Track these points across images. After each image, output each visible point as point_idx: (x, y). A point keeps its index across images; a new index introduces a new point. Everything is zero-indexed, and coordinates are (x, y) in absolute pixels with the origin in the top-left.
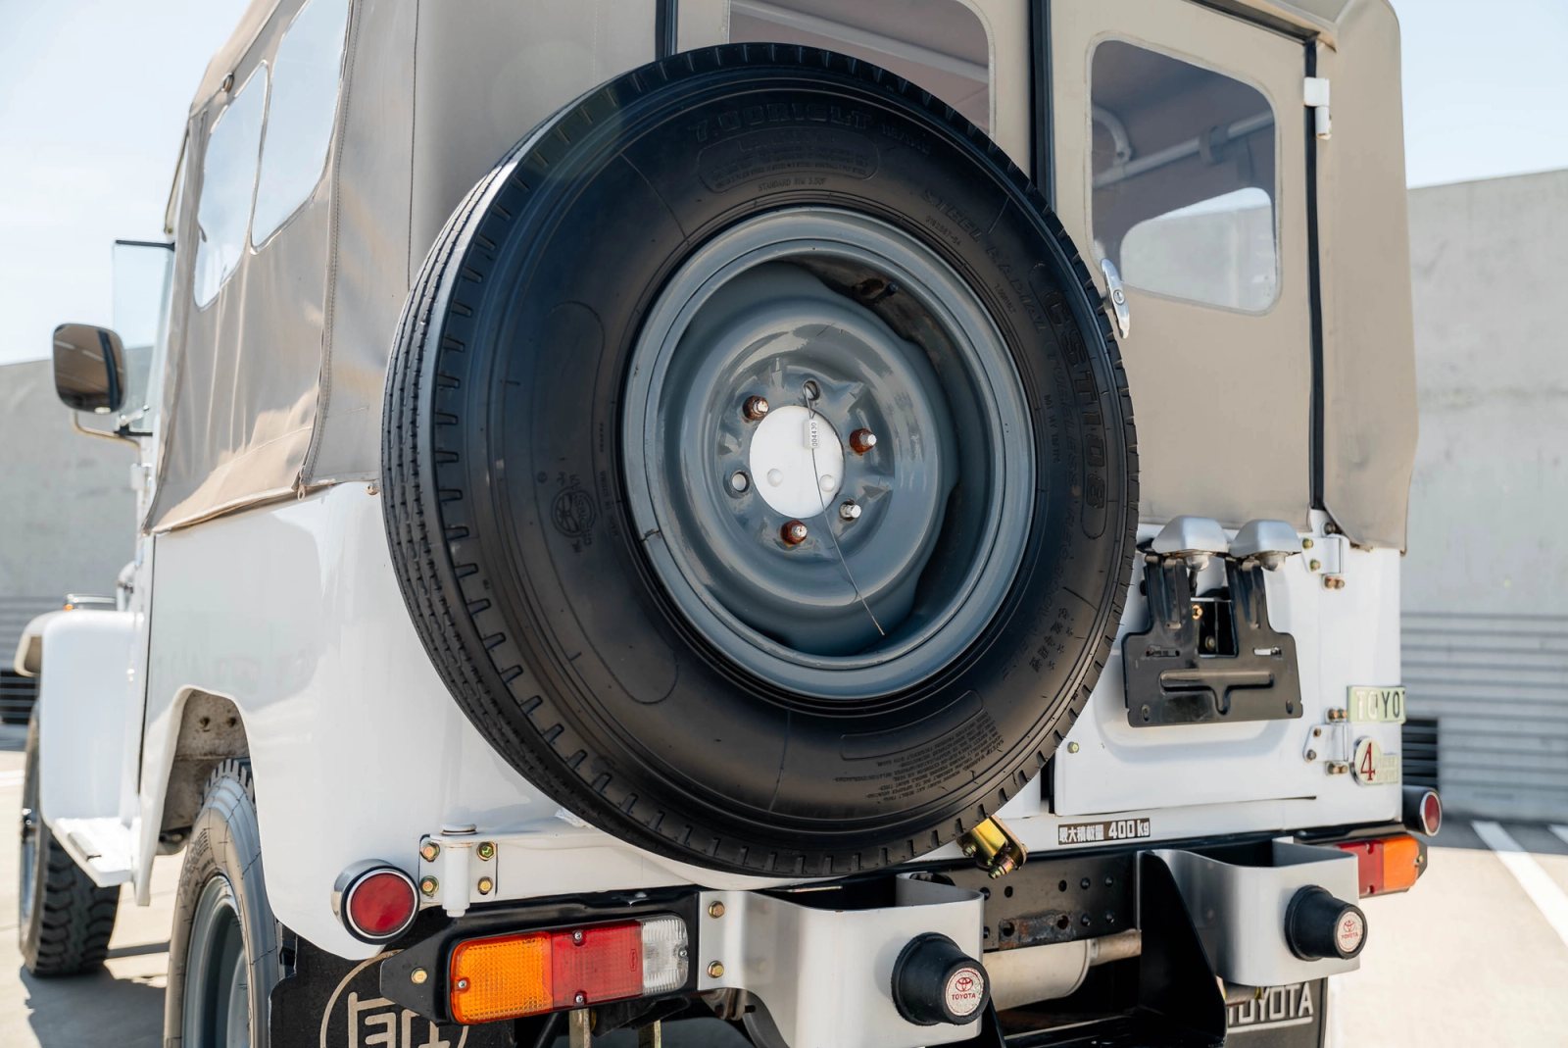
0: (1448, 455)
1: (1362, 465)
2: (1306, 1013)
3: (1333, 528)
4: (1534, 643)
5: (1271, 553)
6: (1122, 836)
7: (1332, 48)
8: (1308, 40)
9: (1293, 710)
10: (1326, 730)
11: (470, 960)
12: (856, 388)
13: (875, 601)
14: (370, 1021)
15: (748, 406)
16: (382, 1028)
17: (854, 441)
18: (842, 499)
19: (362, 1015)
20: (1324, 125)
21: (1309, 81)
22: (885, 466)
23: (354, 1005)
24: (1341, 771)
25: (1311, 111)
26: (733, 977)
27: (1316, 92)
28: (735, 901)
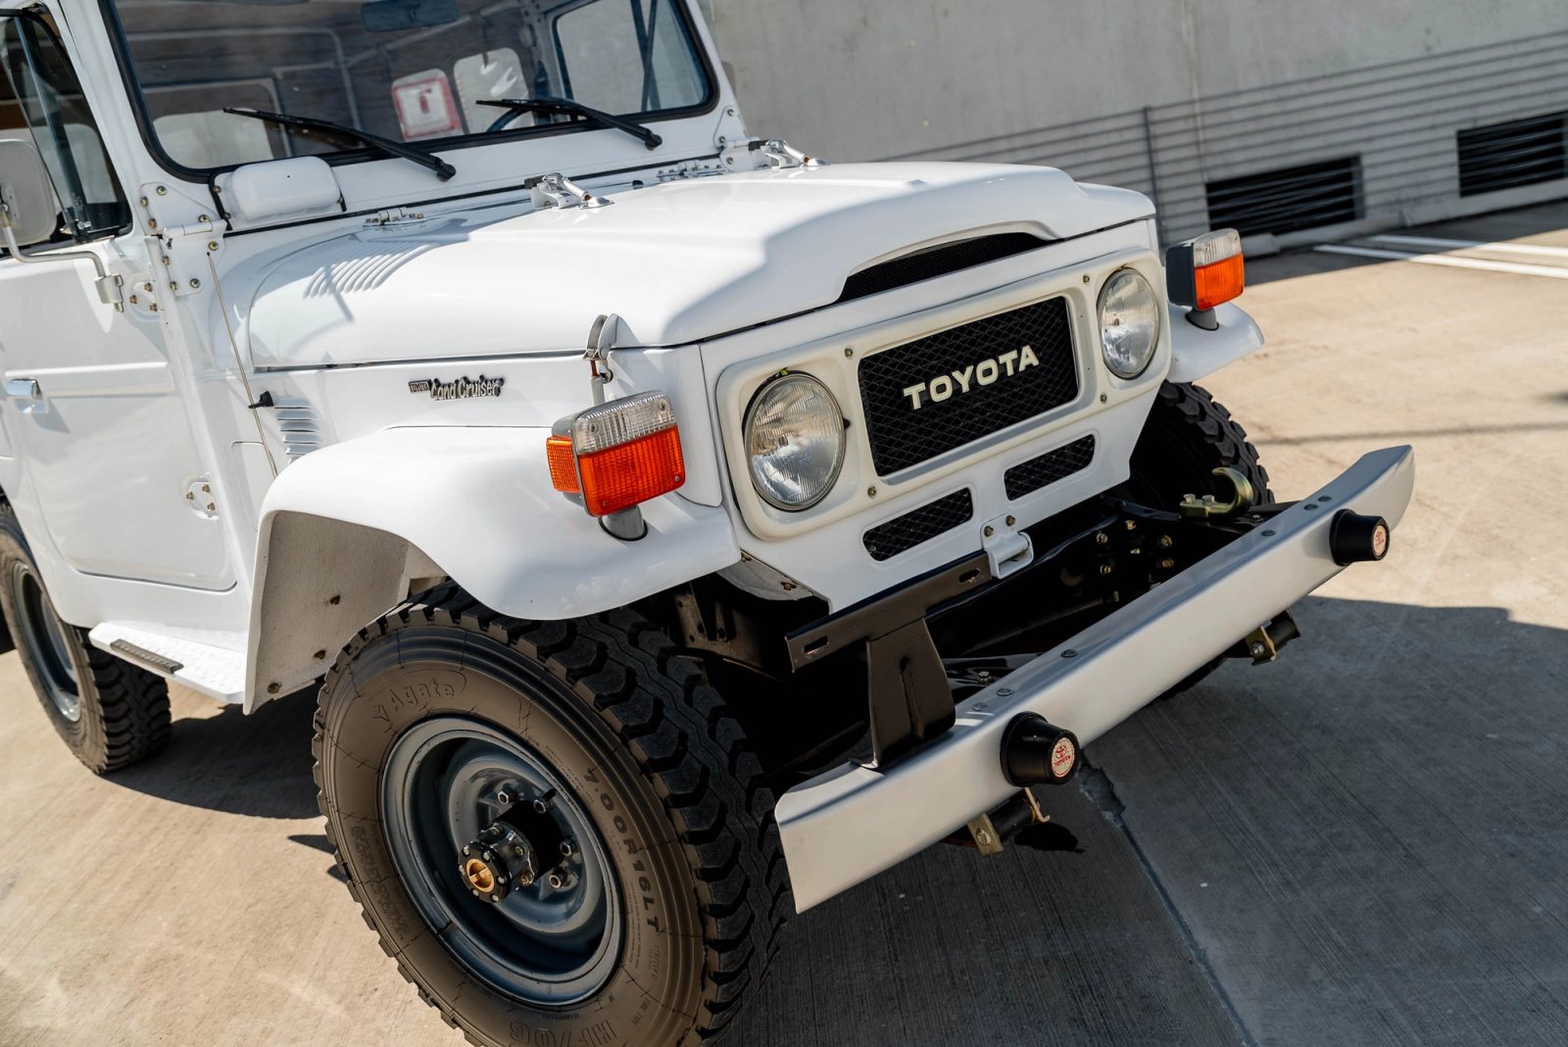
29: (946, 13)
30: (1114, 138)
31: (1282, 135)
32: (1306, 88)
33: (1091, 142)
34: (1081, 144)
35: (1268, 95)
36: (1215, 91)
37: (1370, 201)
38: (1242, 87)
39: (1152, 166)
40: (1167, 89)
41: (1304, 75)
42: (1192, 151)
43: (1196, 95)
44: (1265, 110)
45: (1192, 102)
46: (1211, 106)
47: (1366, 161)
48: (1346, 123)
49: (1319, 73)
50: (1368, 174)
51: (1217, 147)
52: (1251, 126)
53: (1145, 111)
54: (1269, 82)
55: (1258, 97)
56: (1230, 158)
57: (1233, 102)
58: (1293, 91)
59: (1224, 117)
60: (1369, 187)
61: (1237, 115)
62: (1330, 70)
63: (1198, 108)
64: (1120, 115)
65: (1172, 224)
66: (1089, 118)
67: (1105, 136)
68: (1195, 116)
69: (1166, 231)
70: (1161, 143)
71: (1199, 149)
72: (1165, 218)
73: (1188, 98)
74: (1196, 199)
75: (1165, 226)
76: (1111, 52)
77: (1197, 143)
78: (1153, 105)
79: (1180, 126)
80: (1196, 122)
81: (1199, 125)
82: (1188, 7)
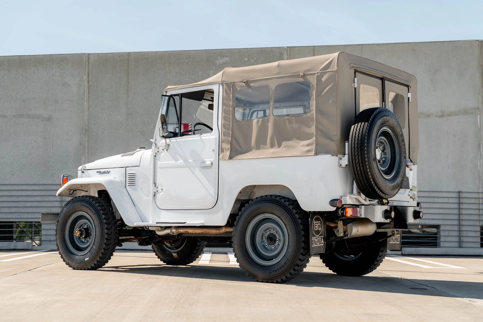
1: (414, 152)
2: (399, 242)
3: (411, 162)
5: (409, 165)
7: (411, 87)
8: (408, 86)
9: (408, 188)
10: (411, 192)
11: (347, 210)
12: (383, 145)
14: (316, 224)
15: (375, 149)
16: (316, 226)
17: (383, 151)
18: (381, 158)
19: (315, 223)
20: (410, 100)
22: (385, 154)
23: (315, 222)
24: (412, 198)
25: (409, 98)
26: (363, 216)
27: (410, 95)
28: (363, 207)
30: (446, 200)
33: (436, 200)
34: (432, 200)
39: (459, 214)
40: (469, 186)
42: (476, 212)
43: (481, 191)
45: (479, 193)
53: (459, 192)
63: (481, 196)
64: (449, 192)
65: (465, 239)
66: (437, 190)
67: (442, 199)
68: (479, 198)
69: (462, 242)
70: (464, 206)
71: (479, 212)
72: (462, 236)
73: (478, 191)
74: (476, 231)
75: (462, 240)
76: (448, 167)
77: (479, 209)
78: (463, 191)
79: (473, 201)
80: (479, 201)
81: (481, 202)
82: (481, 156)
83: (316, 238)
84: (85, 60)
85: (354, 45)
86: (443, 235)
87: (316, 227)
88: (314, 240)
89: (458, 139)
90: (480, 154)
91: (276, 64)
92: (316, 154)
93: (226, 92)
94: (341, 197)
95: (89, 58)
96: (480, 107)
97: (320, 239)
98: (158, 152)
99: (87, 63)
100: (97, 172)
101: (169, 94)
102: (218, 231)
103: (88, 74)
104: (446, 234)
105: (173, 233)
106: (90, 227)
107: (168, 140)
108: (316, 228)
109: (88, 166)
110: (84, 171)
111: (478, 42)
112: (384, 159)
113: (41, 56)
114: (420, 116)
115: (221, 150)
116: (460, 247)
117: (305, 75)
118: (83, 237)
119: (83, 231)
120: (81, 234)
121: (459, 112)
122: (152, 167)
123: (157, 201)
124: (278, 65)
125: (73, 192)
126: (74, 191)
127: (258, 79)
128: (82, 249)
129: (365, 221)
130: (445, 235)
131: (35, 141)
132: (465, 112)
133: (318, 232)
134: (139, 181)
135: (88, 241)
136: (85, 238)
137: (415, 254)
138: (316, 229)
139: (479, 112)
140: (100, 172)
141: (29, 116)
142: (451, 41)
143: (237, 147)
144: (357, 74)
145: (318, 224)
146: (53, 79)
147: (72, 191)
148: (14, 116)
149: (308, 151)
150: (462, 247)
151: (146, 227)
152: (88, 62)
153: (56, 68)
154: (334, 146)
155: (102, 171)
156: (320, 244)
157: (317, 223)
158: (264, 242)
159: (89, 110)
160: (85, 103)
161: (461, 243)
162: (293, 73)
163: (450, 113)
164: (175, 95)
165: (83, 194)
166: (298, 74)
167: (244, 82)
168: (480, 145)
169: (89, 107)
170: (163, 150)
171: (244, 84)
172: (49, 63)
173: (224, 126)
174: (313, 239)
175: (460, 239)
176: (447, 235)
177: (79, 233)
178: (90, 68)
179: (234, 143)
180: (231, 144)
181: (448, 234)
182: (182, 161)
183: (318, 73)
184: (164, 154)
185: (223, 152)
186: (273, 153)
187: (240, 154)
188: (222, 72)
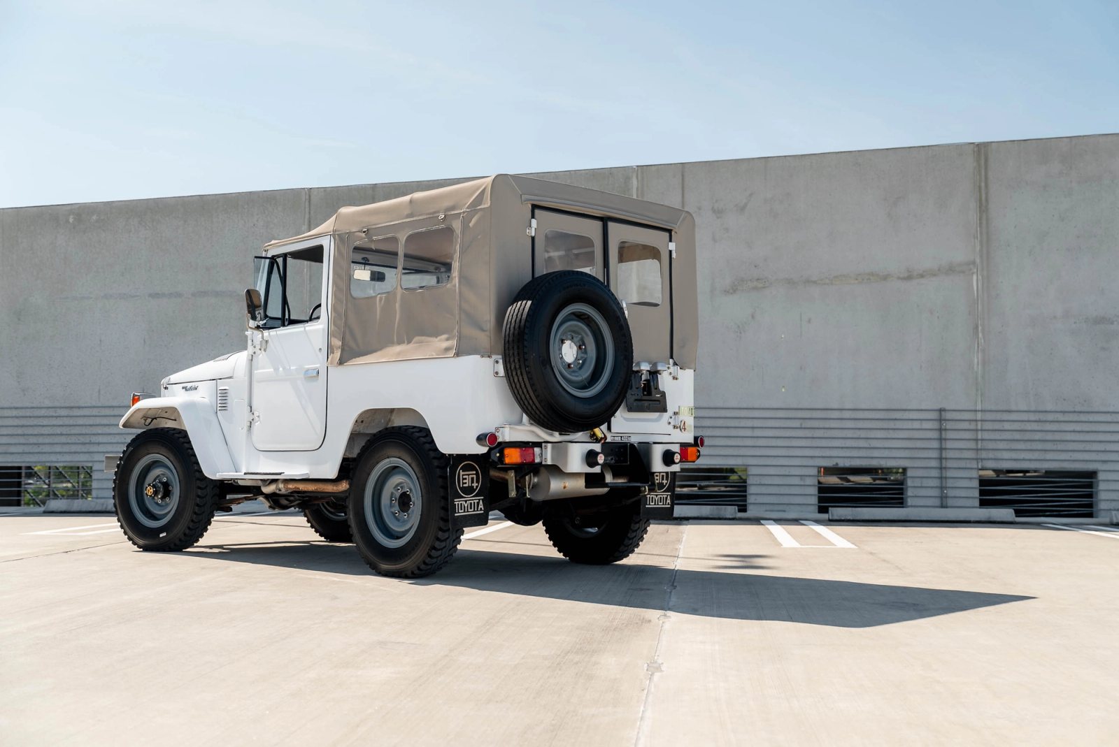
0: (753, 317)
1: (683, 347)
2: (668, 504)
3: (675, 364)
4: (796, 424)
5: (660, 370)
6: (625, 440)
7: (676, 232)
8: (670, 231)
9: (664, 410)
10: (673, 417)
11: (507, 451)
12: (580, 336)
13: (585, 379)
14: (464, 477)
15: (562, 342)
16: (466, 479)
17: (580, 347)
18: (577, 359)
19: (463, 475)
20: (674, 255)
21: (670, 243)
22: (585, 352)
23: (462, 473)
24: (677, 428)
25: (671, 251)
26: (549, 462)
27: (672, 246)
28: (549, 446)
29: (809, 321)
30: (916, 425)
31: (1040, 446)
32: (1060, 417)
33: (899, 425)
34: (891, 425)
35: (1032, 417)
36: (993, 408)
37: (1103, 506)
38: (1014, 408)
39: (941, 449)
40: (958, 399)
41: (1059, 409)
42: (972, 445)
43: (979, 407)
44: (1029, 426)
45: (976, 411)
46: (989, 416)
47: (1101, 476)
48: (1088, 447)
49: (1071, 409)
50: (1102, 486)
51: (991, 445)
52: (1017, 436)
53: (941, 410)
54: (1033, 408)
55: (1025, 417)
56: (999, 455)
57: (1006, 416)
58: (1050, 417)
59: (997, 426)
60: (1102, 496)
61: (1007, 426)
62: (1078, 408)
63: (979, 416)
64: (922, 410)
65: (951, 493)
66: (899, 408)
67: (910, 422)
68: (976, 421)
69: (946, 497)
70: (950, 435)
71: (977, 444)
72: (946, 488)
73: (973, 408)
74: (971, 478)
75: (946, 494)
76: (921, 367)
77: (977, 440)
78: (947, 408)
79: (965, 425)
80: (977, 425)
81: (979, 427)
82: (980, 347)
83: (466, 501)
84: (304, 199)
85: (753, 159)
86: (912, 485)
87: (465, 481)
88: (461, 504)
89: (938, 318)
90: (978, 344)
91: (407, 198)
92: (457, 354)
93: (338, 249)
94: (497, 429)
95: (310, 196)
96: (978, 261)
97: (474, 503)
98: (255, 353)
99: (307, 203)
100: (183, 388)
101: (269, 255)
102: (335, 488)
103: (310, 222)
104: (917, 483)
105: (280, 490)
106: (171, 480)
107: (266, 333)
108: (466, 483)
109: (174, 378)
110: (168, 386)
111: (972, 146)
112: (581, 362)
113: (234, 195)
114: (870, 279)
115: (330, 349)
116: (942, 506)
117: (447, 217)
118: (159, 497)
119: (160, 488)
120: (156, 493)
121: (939, 270)
122: (247, 378)
123: (254, 438)
124: (411, 201)
125: (152, 421)
126: (153, 419)
127: (383, 225)
128: (157, 516)
129: (555, 470)
130: (916, 485)
131: (227, 335)
132: (951, 270)
133: (469, 490)
134: (233, 401)
135: (167, 505)
136: (163, 498)
137: (851, 518)
138: (464, 485)
139: (975, 270)
140: (185, 388)
141: (217, 294)
142: (923, 146)
143: (352, 344)
144: (537, 212)
145: (471, 476)
146: (254, 233)
147: (149, 420)
148: (194, 295)
149: (447, 349)
150: (947, 507)
151: (234, 480)
152: (309, 202)
153: (258, 214)
154: (485, 338)
155: (189, 385)
156: (474, 511)
157: (469, 475)
158: (393, 506)
159: (310, 280)
160: (305, 270)
161: (944, 499)
162: (430, 214)
163: (924, 272)
164: (278, 256)
165: (170, 424)
166: (437, 214)
167: (364, 232)
168: (977, 327)
169: (310, 277)
170: (260, 350)
171: (363, 235)
172: (246, 207)
173: (334, 308)
174: (457, 502)
175: (942, 492)
176: (920, 485)
177: (152, 490)
178: (312, 212)
179: (348, 336)
180: (343, 340)
181: (922, 483)
182: (272, 370)
183: (464, 212)
184: (262, 357)
185: (333, 353)
186: (399, 354)
187: (359, 357)
188: (335, 216)
